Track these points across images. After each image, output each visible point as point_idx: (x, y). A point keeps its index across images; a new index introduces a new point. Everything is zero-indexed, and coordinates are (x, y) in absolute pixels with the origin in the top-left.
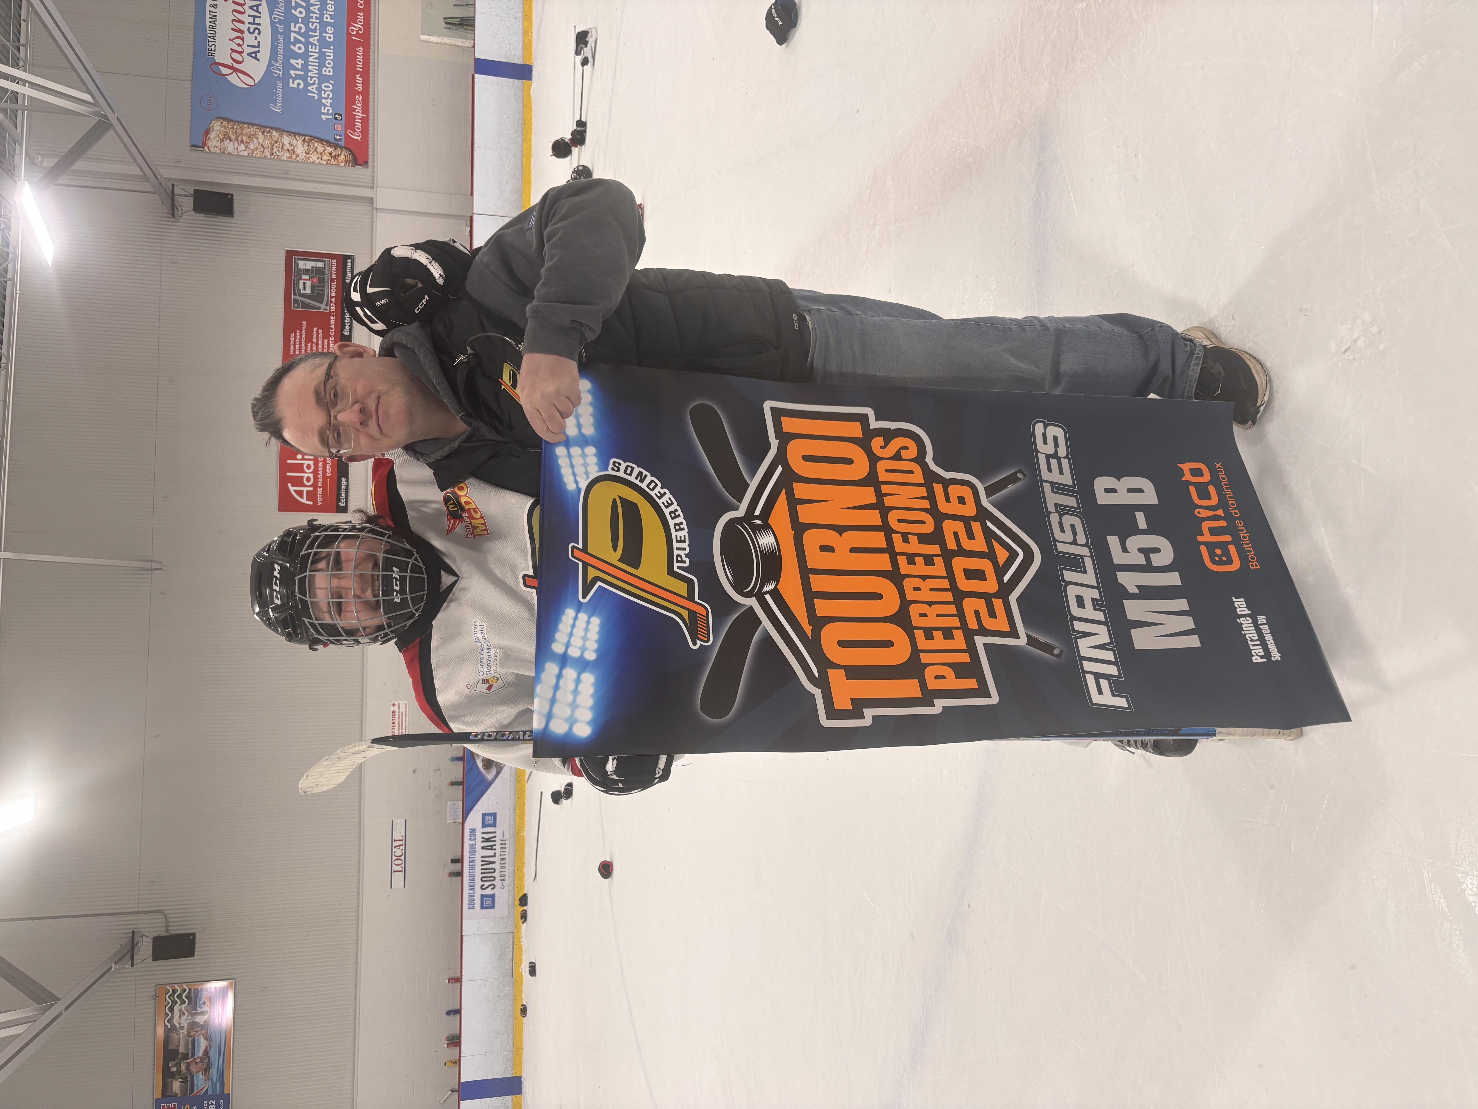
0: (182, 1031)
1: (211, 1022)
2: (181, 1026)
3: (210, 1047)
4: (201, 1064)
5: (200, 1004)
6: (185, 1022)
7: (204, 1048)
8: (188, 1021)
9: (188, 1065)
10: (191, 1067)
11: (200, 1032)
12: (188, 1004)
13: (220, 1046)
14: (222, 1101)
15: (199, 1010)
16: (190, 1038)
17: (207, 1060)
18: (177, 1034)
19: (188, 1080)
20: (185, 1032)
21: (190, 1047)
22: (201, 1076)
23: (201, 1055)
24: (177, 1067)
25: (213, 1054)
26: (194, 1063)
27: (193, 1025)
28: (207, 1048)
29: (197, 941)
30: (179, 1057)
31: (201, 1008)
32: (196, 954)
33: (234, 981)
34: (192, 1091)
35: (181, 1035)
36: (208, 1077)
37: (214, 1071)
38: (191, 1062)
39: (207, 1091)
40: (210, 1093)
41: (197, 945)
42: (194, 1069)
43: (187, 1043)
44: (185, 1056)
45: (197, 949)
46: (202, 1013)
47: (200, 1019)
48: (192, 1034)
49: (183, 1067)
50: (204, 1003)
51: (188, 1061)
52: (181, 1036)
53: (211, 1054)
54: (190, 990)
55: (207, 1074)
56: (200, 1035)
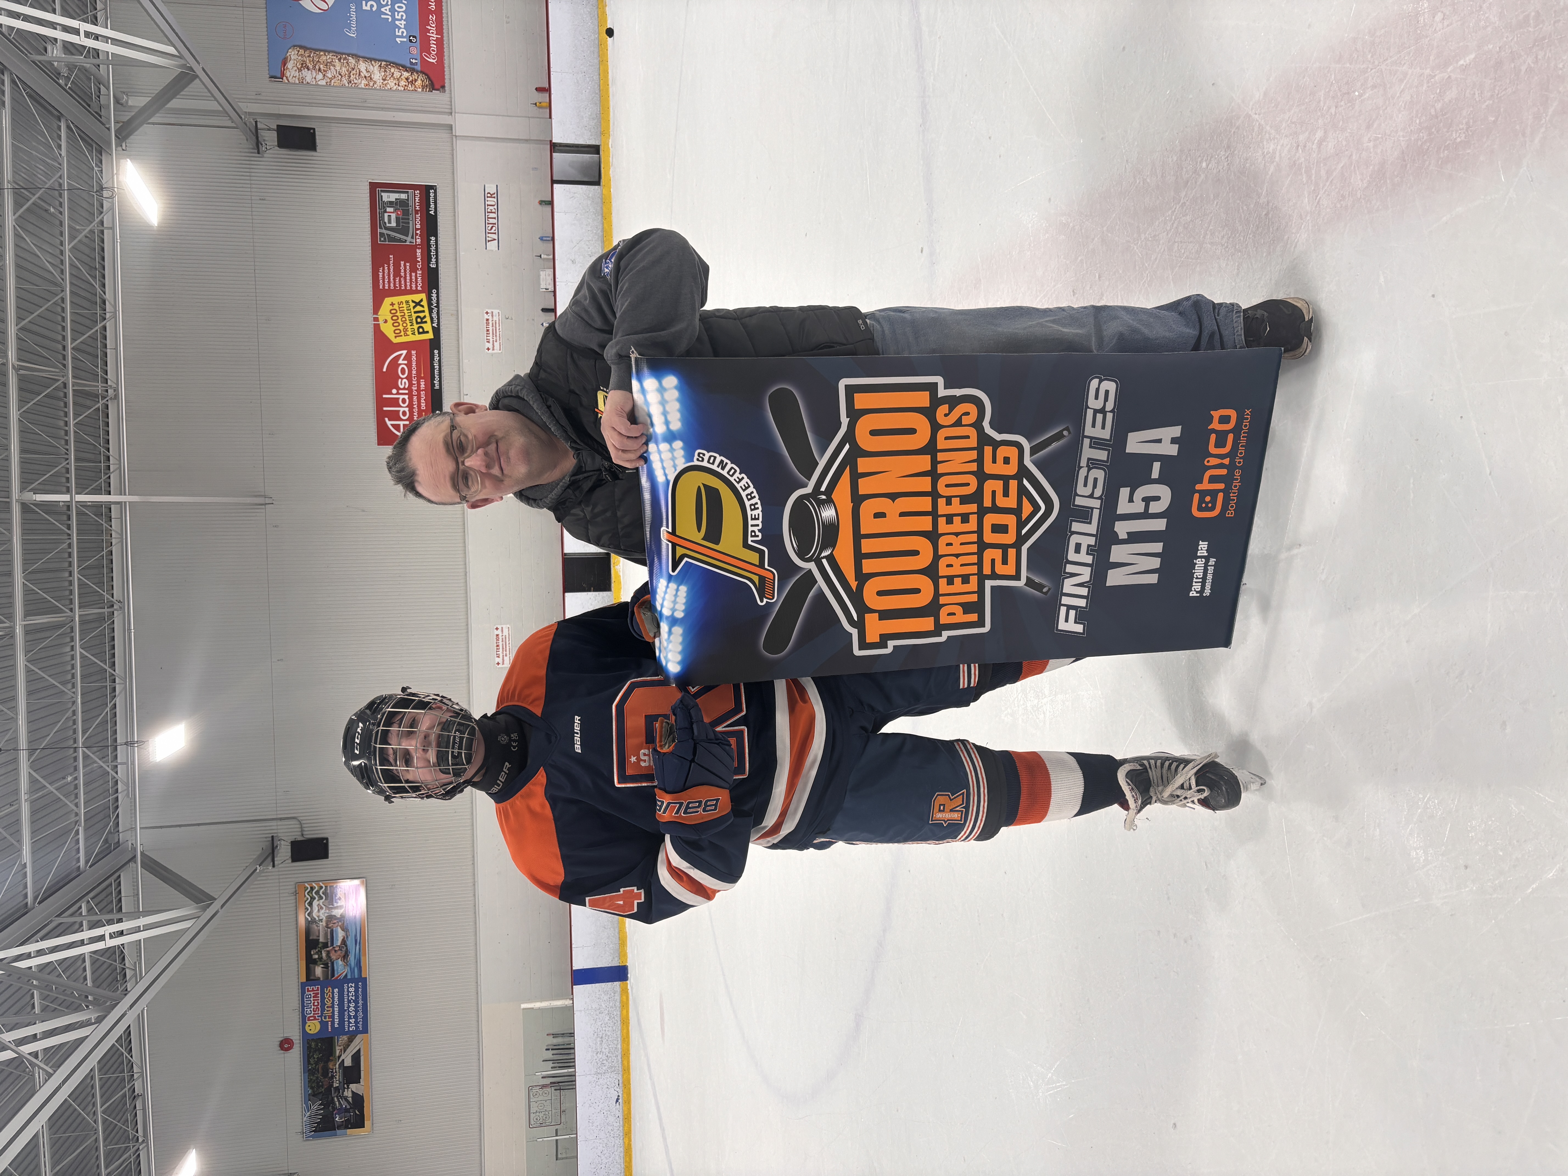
0: (321, 923)
1: (347, 915)
2: (321, 918)
3: (347, 937)
4: (340, 952)
5: (336, 900)
6: (323, 915)
7: (342, 938)
8: (326, 915)
9: (328, 953)
10: (331, 955)
11: (337, 924)
12: (326, 899)
13: (356, 936)
14: (360, 983)
15: (335, 905)
16: (329, 930)
17: (345, 948)
18: (317, 926)
19: (328, 966)
20: (324, 924)
21: (329, 937)
22: (340, 962)
23: (339, 944)
24: (318, 954)
25: (350, 943)
26: (333, 952)
27: (330, 918)
28: (344, 938)
29: (330, 844)
30: (320, 946)
31: (337, 903)
32: (330, 855)
33: (365, 879)
34: (333, 975)
35: (321, 926)
36: (347, 964)
37: (352, 959)
38: (331, 950)
39: (346, 975)
40: (349, 977)
41: (330, 848)
42: (333, 956)
43: (326, 934)
44: (325, 945)
45: (330, 852)
46: (337, 908)
47: (337, 913)
48: (330, 926)
49: (324, 955)
50: (340, 899)
51: (328, 949)
52: (321, 928)
53: (348, 943)
54: (326, 887)
55: (345, 961)
56: (337, 926)
